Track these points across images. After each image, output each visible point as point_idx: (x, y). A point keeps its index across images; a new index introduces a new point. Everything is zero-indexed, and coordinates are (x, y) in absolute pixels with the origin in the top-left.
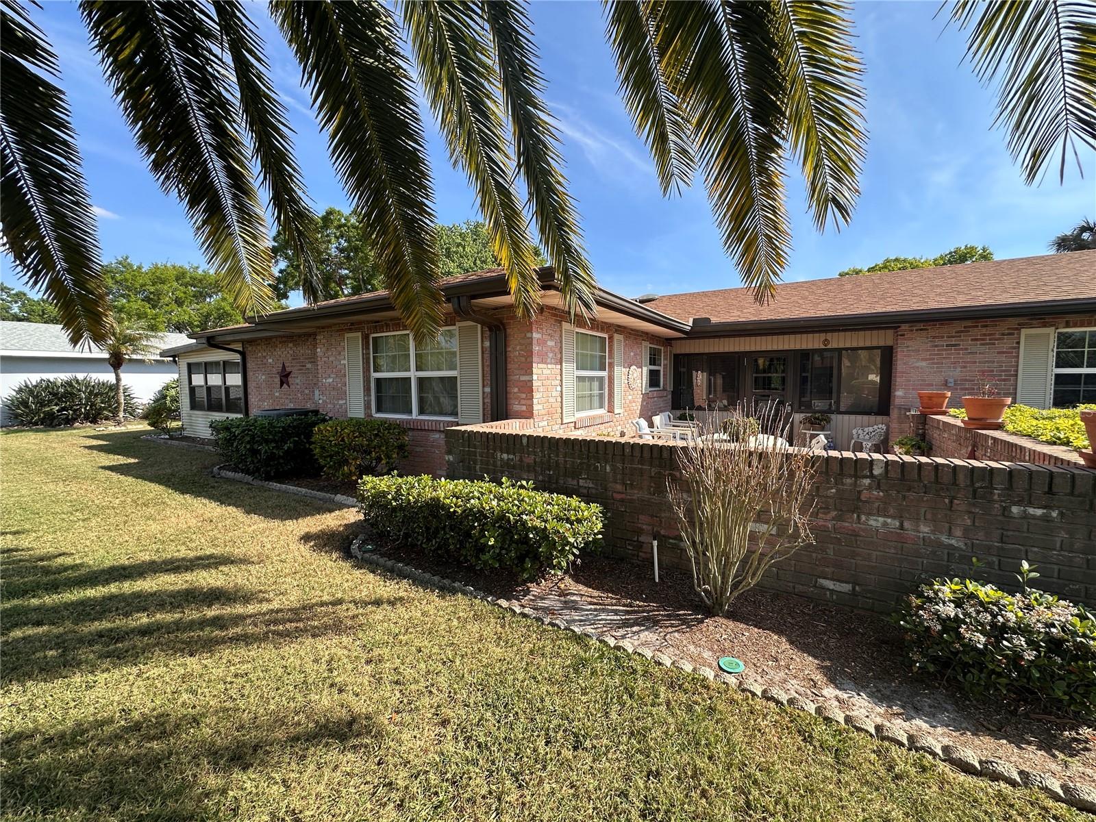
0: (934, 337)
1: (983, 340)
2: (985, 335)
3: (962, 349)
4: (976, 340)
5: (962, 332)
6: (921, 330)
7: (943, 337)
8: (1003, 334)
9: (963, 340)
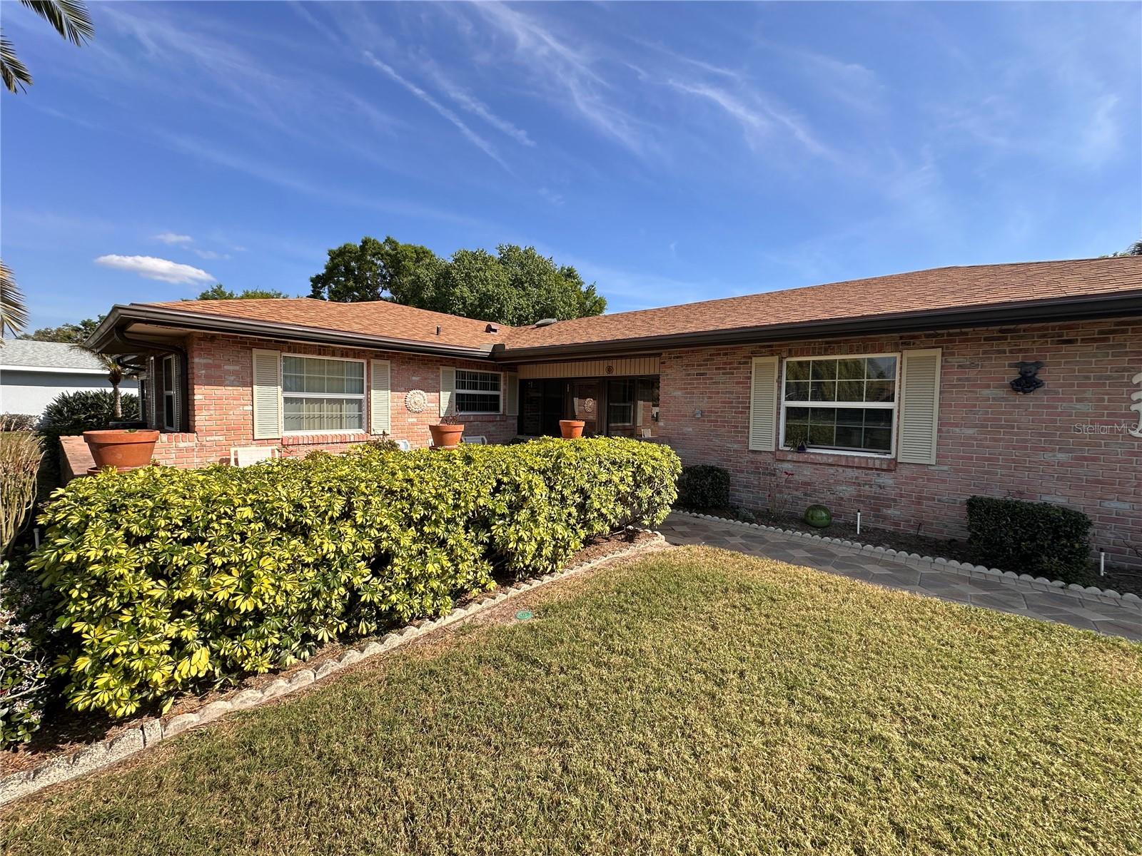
0: (687, 365)
1: (724, 369)
2: (725, 363)
3: (709, 379)
4: (719, 369)
5: (708, 360)
6: (677, 357)
7: (693, 365)
8: (740, 363)
9: (709, 369)
